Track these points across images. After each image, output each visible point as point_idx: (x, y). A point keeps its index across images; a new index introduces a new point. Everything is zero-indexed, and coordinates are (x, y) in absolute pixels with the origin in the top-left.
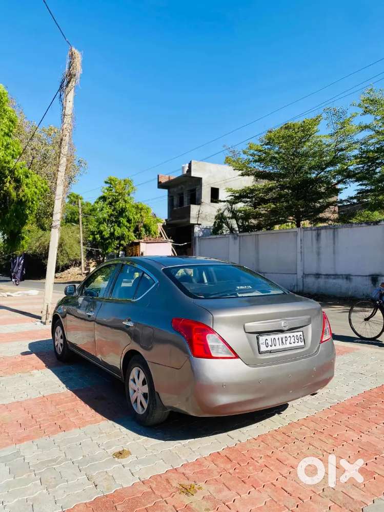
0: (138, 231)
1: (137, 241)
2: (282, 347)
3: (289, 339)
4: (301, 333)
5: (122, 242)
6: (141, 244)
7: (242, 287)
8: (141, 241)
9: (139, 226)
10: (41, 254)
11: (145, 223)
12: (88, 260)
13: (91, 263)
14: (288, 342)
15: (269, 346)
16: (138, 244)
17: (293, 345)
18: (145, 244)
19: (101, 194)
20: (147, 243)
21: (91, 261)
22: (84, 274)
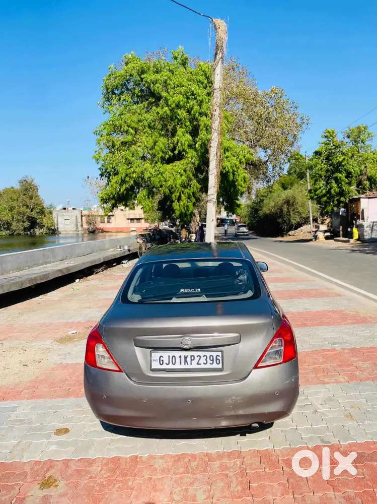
0: (362, 185)
1: (357, 197)
2: (183, 366)
3: (197, 359)
4: (220, 354)
5: (342, 199)
6: (362, 200)
7: (187, 291)
8: (362, 196)
9: (363, 179)
10: (277, 213)
11: (369, 175)
12: (323, 217)
13: (326, 220)
14: (194, 362)
15: (164, 364)
16: (359, 199)
17: (203, 366)
18: (367, 199)
19: (317, 149)
20: (369, 198)
21: (325, 218)
22: (313, 231)
